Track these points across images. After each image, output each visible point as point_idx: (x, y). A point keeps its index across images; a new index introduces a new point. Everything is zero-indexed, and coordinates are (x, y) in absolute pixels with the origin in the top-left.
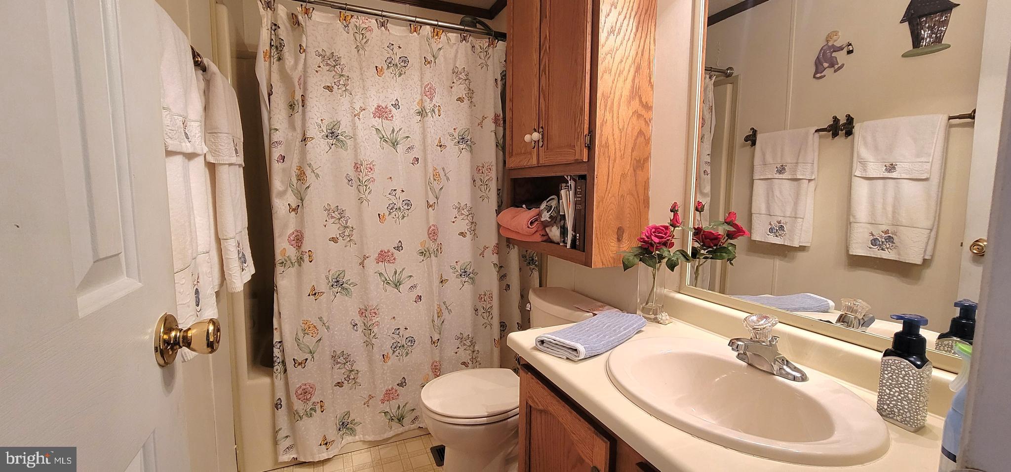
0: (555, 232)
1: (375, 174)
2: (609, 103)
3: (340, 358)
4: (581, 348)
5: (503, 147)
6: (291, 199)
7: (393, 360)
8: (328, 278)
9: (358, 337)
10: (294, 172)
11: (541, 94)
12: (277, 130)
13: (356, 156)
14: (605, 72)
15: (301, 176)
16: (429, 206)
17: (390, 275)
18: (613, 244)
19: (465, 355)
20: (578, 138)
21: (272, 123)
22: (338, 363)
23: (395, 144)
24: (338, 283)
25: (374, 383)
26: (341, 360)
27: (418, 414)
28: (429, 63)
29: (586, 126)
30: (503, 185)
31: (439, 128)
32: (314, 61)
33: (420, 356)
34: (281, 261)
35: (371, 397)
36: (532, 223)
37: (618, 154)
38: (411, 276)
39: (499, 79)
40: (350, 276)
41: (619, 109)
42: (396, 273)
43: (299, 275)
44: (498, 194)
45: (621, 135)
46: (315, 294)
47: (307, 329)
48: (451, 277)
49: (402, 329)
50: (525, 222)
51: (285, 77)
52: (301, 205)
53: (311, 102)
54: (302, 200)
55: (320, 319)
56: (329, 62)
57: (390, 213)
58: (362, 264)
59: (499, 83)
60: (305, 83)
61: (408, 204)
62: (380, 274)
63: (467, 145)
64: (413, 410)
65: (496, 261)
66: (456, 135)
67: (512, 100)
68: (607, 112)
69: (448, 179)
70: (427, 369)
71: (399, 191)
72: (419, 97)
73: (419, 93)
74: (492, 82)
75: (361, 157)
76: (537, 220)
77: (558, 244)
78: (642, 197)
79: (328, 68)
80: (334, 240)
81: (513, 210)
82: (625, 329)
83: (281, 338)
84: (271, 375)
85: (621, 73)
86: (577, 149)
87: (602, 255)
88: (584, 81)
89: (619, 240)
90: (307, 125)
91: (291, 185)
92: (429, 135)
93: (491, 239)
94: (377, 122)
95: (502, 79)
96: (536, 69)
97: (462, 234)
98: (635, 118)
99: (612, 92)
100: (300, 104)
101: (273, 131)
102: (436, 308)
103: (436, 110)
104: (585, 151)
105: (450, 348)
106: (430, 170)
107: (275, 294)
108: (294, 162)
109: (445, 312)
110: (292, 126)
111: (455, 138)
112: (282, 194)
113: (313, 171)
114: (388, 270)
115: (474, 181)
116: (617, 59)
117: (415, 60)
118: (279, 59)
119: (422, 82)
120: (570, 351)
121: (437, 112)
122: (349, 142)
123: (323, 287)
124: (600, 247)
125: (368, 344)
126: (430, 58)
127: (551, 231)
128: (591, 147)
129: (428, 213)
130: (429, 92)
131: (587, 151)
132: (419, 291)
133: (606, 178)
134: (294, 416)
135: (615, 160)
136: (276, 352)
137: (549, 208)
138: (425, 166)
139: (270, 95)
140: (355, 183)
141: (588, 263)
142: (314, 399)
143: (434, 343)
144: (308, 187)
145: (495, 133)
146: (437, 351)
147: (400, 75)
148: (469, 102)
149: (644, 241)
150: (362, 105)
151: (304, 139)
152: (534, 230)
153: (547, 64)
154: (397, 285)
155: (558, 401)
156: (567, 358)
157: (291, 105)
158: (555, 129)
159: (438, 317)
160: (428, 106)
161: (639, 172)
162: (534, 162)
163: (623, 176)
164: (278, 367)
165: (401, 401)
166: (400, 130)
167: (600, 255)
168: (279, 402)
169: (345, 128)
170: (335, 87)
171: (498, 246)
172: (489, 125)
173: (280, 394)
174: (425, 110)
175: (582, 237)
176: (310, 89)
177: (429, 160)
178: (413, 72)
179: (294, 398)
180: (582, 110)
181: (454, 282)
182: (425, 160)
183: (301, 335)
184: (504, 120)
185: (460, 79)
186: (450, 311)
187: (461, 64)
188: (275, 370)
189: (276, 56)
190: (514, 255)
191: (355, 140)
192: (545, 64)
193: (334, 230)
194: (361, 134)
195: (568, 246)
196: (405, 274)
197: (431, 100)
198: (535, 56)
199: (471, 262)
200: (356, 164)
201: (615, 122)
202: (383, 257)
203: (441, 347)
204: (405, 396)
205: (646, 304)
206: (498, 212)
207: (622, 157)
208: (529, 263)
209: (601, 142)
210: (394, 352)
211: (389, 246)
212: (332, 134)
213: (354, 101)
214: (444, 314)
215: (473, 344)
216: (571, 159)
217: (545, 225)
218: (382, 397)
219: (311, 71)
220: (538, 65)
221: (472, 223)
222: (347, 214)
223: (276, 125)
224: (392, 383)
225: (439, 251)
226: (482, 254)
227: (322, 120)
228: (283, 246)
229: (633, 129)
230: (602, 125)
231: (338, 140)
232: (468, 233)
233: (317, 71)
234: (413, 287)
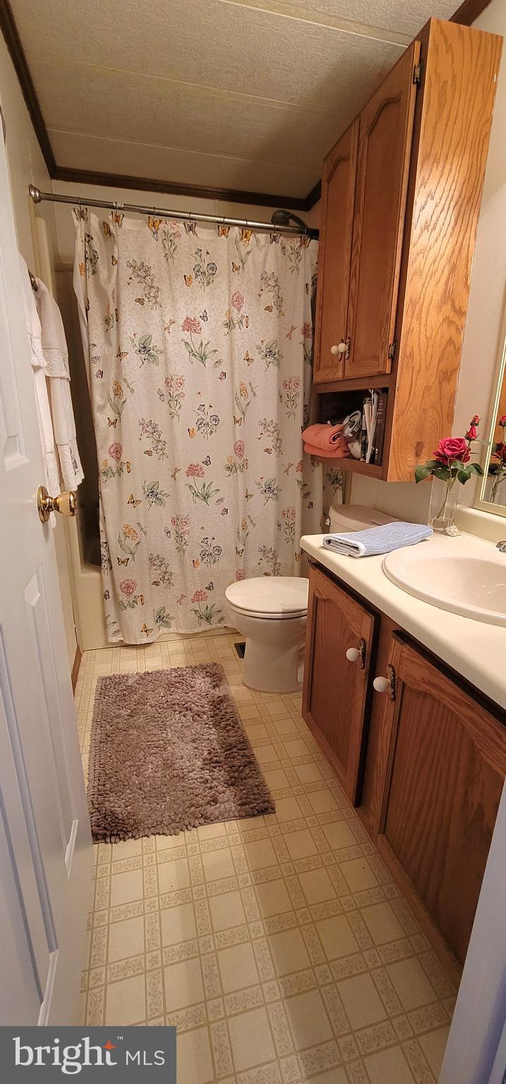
0: (356, 448)
1: (185, 390)
2: (417, 309)
3: (156, 561)
4: (362, 546)
5: (312, 360)
6: (110, 414)
7: (202, 565)
8: (144, 489)
9: (170, 543)
10: (111, 387)
11: (350, 300)
12: (95, 345)
13: (167, 370)
14: (415, 274)
15: (118, 391)
16: (236, 422)
17: (199, 488)
18: (411, 459)
19: (267, 566)
20: (382, 348)
21: (90, 339)
22: (154, 565)
23: (203, 358)
24: (152, 493)
25: (185, 584)
26: (157, 562)
27: (224, 615)
28: (237, 269)
29: (391, 335)
30: (310, 402)
31: (247, 341)
32: (126, 272)
33: (226, 564)
34: (103, 471)
35: (183, 596)
36: (334, 439)
37: (423, 367)
38: (218, 490)
39: (310, 284)
40: (164, 487)
41: (428, 314)
42: (204, 486)
43: (120, 484)
44: (305, 411)
45: (428, 345)
46: (133, 502)
47: (128, 532)
48: (256, 491)
49: (210, 539)
50: (328, 438)
51: (101, 292)
52: (118, 419)
53: (125, 316)
54: (119, 414)
55: (139, 524)
56: (139, 273)
57: (199, 428)
58: (174, 476)
59: (310, 288)
60: (118, 297)
61: (216, 419)
62: (190, 487)
63: (275, 359)
64: (220, 611)
65: (300, 478)
66: (263, 348)
67: (321, 308)
68: (415, 319)
69: (255, 394)
70: (232, 575)
71: (207, 407)
72: (227, 307)
73: (227, 302)
74: (303, 287)
75: (172, 372)
76: (339, 436)
77: (359, 459)
78: (445, 412)
79: (139, 279)
80: (148, 453)
81: (318, 426)
82: (409, 536)
83: (107, 538)
84: (100, 571)
85: (434, 274)
86: (381, 360)
87: (398, 469)
88: (392, 286)
89: (417, 455)
90: (121, 340)
91: (109, 399)
92: (236, 348)
93: (295, 456)
94: (186, 335)
95: (313, 284)
96: (346, 273)
97: (267, 450)
98: (445, 325)
99: (422, 297)
100: (115, 320)
101: (91, 347)
102: (241, 521)
103: (244, 321)
104: (389, 363)
105: (254, 559)
106: (237, 385)
107: (100, 501)
108: (111, 376)
109: (250, 526)
110: (108, 342)
111: (263, 351)
112: (102, 408)
113: (128, 386)
114: (198, 483)
115: (281, 397)
116: (430, 260)
117: (223, 266)
118: (94, 272)
119: (230, 290)
120: (352, 549)
121: (244, 324)
122: (161, 357)
123: (140, 495)
124: (397, 462)
125: (180, 549)
126: (238, 263)
127: (353, 446)
128: (394, 358)
129: (234, 428)
130: (237, 301)
131: (390, 362)
132: (225, 505)
133: (408, 390)
134: (119, 605)
135: (419, 371)
136: (103, 551)
137: (352, 424)
138: (233, 381)
139: (87, 310)
140: (166, 398)
141: (383, 477)
142: (135, 594)
143: (239, 553)
144: (125, 402)
145: (304, 345)
146: (241, 561)
147: (208, 283)
148: (277, 312)
149: (439, 455)
150: (172, 318)
151: (119, 355)
152: (336, 446)
153: (358, 267)
154: (206, 498)
155: (338, 590)
156: (350, 555)
157: (106, 320)
158: (361, 340)
159: (243, 529)
160: (236, 316)
161: (444, 385)
162: (340, 375)
163: (427, 388)
164: (105, 564)
165: (209, 603)
166: (208, 343)
167: (397, 469)
168: (107, 593)
169: (155, 342)
170: (146, 299)
171: (302, 464)
172: (298, 336)
173: (108, 587)
174: (233, 321)
175: (380, 452)
176: (123, 302)
177: (237, 375)
178: (221, 281)
179: (119, 591)
180: (388, 317)
181: (258, 497)
182: (232, 374)
183: (123, 538)
184: (314, 331)
185: (269, 285)
186: (254, 525)
187: (270, 268)
188: (102, 566)
189: (91, 269)
190: (318, 473)
191: (166, 354)
192: (356, 266)
193: (148, 444)
194: (171, 349)
195: (367, 461)
196: (213, 488)
197: (239, 310)
198: (347, 258)
199: (275, 479)
200: (167, 379)
201: (423, 330)
202: (193, 470)
203: (245, 558)
204: (212, 599)
205: (438, 518)
206: (303, 429)
207: (427, 368)
208: (334, 482)
209: (405, 352)
210: (203, 559)
211: (198, 460)
212: (144, 349)
213: (164, 313)
214: (249, 528)
215: (275, 557)
216: (374, 371)
217: (347, 441)
218: (192, 597)
219: (123, 283)
220: (348, 267)
221: (278, 440)
222: (160, 428)
223: (94, 341)
224: (201, 586)
225: (245, 465)
226: (287, 471)
227: (134, 335)
228: (105, 457)
229: (442, 337)
230: (408, 333)
231: (150, 355)
232: (273, 449)
233: (128, 284)
234: (220, 500)
